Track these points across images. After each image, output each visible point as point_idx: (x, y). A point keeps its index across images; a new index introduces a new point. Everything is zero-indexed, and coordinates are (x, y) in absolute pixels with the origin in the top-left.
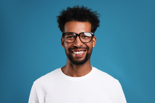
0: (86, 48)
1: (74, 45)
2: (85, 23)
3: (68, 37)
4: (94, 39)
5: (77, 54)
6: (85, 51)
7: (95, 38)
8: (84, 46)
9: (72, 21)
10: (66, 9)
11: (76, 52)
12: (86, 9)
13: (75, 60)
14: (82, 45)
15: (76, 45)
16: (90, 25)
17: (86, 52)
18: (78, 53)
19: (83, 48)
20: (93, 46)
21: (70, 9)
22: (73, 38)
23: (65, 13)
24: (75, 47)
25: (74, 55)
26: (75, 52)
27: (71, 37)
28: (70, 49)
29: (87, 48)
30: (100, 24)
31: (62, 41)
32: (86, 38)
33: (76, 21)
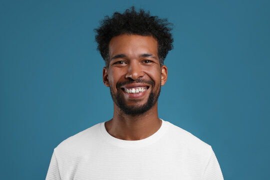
0: (149, 82)
1: (127, 76)
2: (147, 37)
3: (115, 63)
4: (163, 71)
5: (132, 93)
6: (148, 87)
7: (166, 69)
8: (146, 77)
9: (123, 34)
10: (111, 16)
11: (130, 90)
12: (148, 15)
13: (129, 105)
14: (142, 77)
15: (131, 76)
16: (156, 42)
17: (149, 90)
18: (133, 91)
19: (143, 81)
20: (163, 83)
21: (119, 14)
22: (124, 64)
23: (109, 24)
24: (129, 78)
25: (127, 97)
26: (128, 90)
27: (120, 62)
28: (119, 85)
29: (152, 82)
30: (174, 44)
31: (105, 75)
32: (149, 64)
33: (130, 34)
